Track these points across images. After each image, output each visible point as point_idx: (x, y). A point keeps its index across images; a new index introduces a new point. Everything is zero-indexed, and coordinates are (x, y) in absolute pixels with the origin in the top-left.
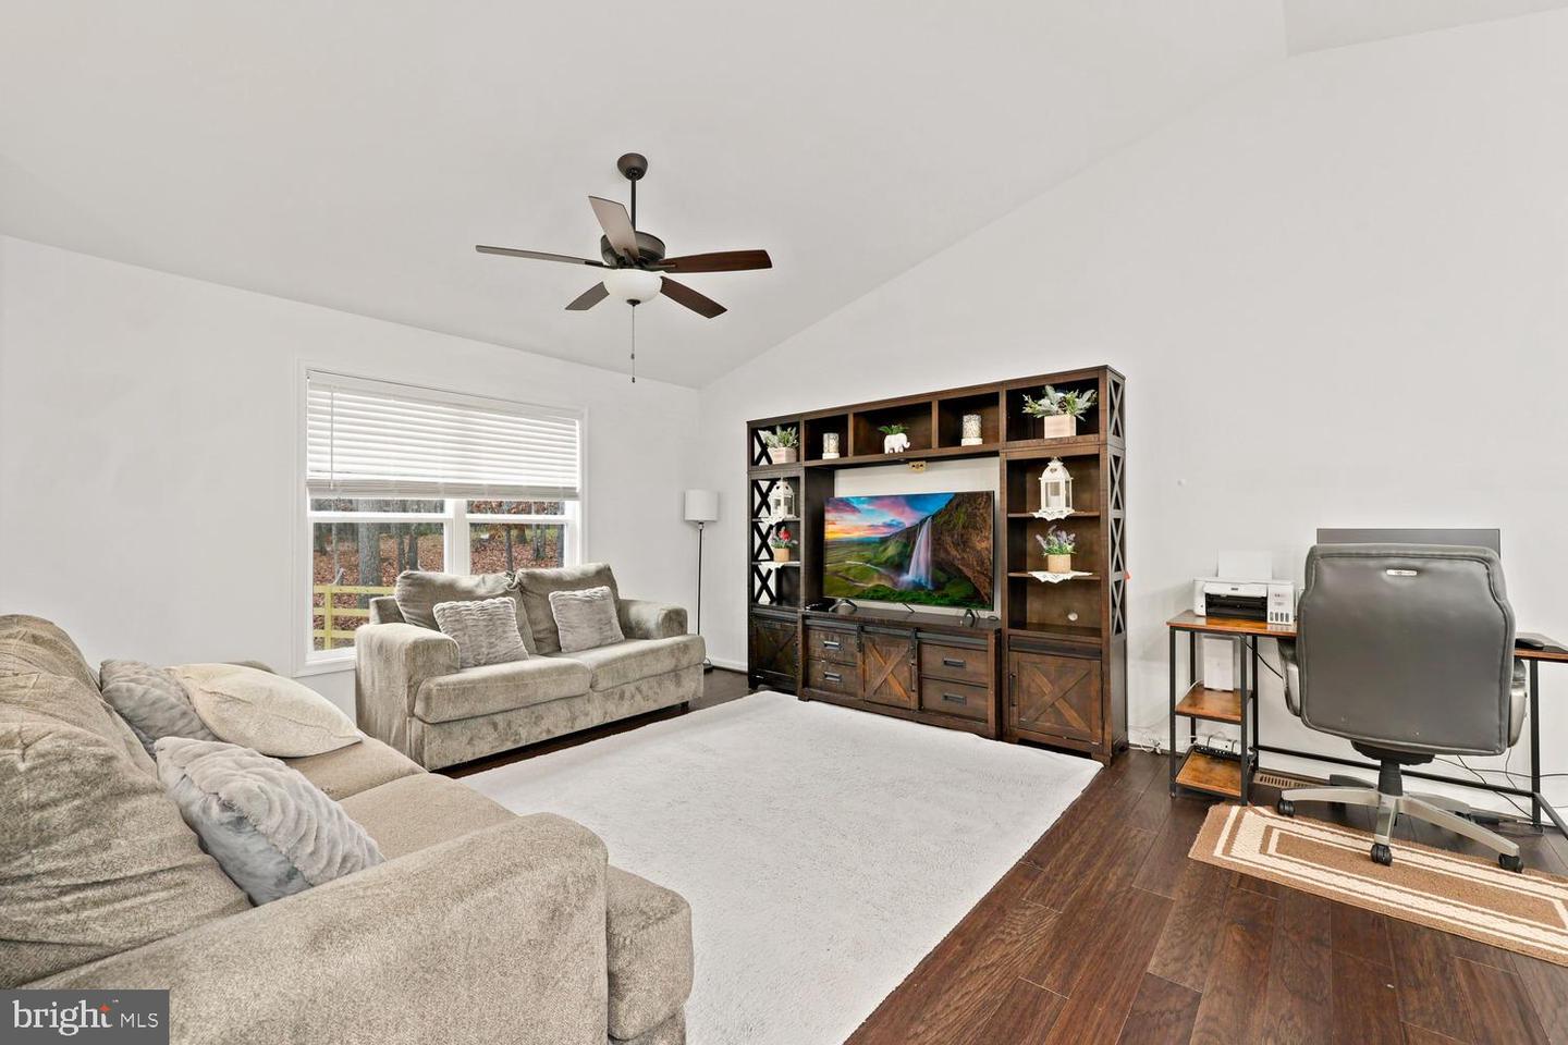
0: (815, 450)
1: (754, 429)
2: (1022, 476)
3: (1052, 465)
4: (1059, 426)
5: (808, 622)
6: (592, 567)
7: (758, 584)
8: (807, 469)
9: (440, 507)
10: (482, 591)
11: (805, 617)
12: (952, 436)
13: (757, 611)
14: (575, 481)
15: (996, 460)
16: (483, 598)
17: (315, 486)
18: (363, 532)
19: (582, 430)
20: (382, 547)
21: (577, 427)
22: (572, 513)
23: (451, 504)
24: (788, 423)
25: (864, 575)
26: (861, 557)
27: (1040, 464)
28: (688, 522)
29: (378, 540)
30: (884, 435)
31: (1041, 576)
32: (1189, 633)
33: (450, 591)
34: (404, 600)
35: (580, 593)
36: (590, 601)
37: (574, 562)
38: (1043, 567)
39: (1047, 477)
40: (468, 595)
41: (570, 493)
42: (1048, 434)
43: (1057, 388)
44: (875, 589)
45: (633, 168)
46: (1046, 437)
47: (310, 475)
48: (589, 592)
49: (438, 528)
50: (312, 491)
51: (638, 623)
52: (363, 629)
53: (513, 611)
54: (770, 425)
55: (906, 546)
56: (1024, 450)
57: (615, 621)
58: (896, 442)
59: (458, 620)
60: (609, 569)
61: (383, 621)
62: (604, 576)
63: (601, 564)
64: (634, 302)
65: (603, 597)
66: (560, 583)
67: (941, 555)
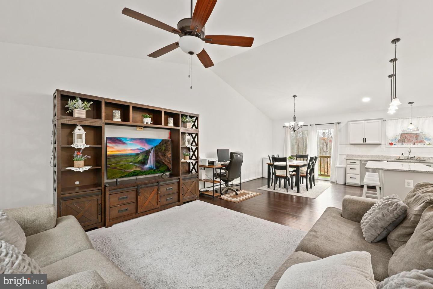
25: (129, 167)
26: (127, 161)
55: (146, 156)
67: (158, 158)
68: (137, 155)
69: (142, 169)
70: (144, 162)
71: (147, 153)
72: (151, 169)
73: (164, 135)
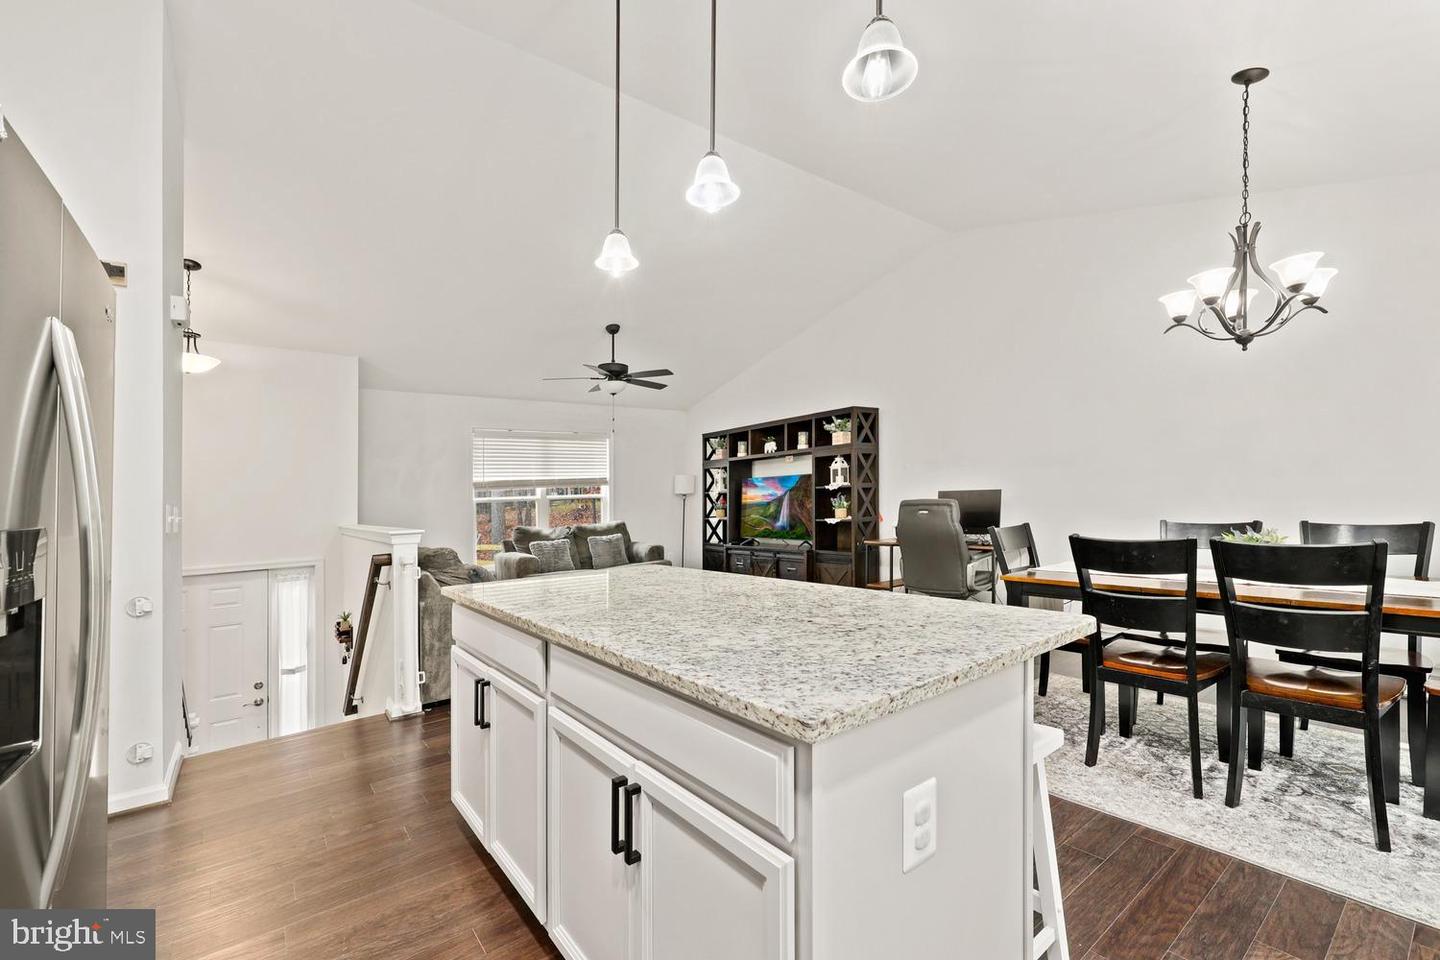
0: (734, 451)
1: (706, 438)
2: (822, 466)
3: (837, 459)
4: (840, 437)
5: (729, 552)
6: (614, 523)
7: (709, 531)
8: (730, 462)
9: (533, 493)
10: (553, 536)
11: (728, 549)
12: (793, 443)
13: (708, 547)
14: (607, 476)
15: (811, 456)
16: (553, 540)
17: (477, 486)
18: (494, 508)
19: (610, 444)
20: (507, 517)
21: (608, 442)
22: (605, 492)
23: (539, 491)
24: (721, 435)
25: (759, 524)
26: (758, 513)
27: (831, 459)
28: (677, 495)
29: (504, 512)
30: (764, 443)
31: (830, 521)
32: (889, 548)
33: (537, 536)
34: (517, 541)
35: (604, 538)
36: (610, 541)
37: (606, 520)
38: (832, 515)
39: (833, 466)
40: (547, 538)
41: (604, 481)
42: (834, 443)
43: (838, 417)
44: (764, 531)
45: (613, 329)
46: (834, 444)
47: (475, 480)
48: (610, 537)
49: (532, 504)
50: (476, 488)
51: (637, 554)
52: (497, 556)
53: (568, 546)
54: (715, 435)
55: (778, 506)
56: (823, 452)
57: (624, 552)
58: (770, 446)
59: (540, 549)
60: (624, 524)
61: (507, 551)
62: (621, 528)
63: (619, 522)
64: (613, 394)
65: (617, 540)
66: (595, 532)
67: (793, 511)
68: (769, 503)
69: (773, 527)
70: (775, 517)
71: (780, 500)
72: (783, 528)
73: (806, 467)
